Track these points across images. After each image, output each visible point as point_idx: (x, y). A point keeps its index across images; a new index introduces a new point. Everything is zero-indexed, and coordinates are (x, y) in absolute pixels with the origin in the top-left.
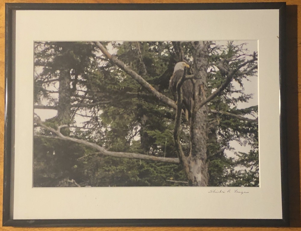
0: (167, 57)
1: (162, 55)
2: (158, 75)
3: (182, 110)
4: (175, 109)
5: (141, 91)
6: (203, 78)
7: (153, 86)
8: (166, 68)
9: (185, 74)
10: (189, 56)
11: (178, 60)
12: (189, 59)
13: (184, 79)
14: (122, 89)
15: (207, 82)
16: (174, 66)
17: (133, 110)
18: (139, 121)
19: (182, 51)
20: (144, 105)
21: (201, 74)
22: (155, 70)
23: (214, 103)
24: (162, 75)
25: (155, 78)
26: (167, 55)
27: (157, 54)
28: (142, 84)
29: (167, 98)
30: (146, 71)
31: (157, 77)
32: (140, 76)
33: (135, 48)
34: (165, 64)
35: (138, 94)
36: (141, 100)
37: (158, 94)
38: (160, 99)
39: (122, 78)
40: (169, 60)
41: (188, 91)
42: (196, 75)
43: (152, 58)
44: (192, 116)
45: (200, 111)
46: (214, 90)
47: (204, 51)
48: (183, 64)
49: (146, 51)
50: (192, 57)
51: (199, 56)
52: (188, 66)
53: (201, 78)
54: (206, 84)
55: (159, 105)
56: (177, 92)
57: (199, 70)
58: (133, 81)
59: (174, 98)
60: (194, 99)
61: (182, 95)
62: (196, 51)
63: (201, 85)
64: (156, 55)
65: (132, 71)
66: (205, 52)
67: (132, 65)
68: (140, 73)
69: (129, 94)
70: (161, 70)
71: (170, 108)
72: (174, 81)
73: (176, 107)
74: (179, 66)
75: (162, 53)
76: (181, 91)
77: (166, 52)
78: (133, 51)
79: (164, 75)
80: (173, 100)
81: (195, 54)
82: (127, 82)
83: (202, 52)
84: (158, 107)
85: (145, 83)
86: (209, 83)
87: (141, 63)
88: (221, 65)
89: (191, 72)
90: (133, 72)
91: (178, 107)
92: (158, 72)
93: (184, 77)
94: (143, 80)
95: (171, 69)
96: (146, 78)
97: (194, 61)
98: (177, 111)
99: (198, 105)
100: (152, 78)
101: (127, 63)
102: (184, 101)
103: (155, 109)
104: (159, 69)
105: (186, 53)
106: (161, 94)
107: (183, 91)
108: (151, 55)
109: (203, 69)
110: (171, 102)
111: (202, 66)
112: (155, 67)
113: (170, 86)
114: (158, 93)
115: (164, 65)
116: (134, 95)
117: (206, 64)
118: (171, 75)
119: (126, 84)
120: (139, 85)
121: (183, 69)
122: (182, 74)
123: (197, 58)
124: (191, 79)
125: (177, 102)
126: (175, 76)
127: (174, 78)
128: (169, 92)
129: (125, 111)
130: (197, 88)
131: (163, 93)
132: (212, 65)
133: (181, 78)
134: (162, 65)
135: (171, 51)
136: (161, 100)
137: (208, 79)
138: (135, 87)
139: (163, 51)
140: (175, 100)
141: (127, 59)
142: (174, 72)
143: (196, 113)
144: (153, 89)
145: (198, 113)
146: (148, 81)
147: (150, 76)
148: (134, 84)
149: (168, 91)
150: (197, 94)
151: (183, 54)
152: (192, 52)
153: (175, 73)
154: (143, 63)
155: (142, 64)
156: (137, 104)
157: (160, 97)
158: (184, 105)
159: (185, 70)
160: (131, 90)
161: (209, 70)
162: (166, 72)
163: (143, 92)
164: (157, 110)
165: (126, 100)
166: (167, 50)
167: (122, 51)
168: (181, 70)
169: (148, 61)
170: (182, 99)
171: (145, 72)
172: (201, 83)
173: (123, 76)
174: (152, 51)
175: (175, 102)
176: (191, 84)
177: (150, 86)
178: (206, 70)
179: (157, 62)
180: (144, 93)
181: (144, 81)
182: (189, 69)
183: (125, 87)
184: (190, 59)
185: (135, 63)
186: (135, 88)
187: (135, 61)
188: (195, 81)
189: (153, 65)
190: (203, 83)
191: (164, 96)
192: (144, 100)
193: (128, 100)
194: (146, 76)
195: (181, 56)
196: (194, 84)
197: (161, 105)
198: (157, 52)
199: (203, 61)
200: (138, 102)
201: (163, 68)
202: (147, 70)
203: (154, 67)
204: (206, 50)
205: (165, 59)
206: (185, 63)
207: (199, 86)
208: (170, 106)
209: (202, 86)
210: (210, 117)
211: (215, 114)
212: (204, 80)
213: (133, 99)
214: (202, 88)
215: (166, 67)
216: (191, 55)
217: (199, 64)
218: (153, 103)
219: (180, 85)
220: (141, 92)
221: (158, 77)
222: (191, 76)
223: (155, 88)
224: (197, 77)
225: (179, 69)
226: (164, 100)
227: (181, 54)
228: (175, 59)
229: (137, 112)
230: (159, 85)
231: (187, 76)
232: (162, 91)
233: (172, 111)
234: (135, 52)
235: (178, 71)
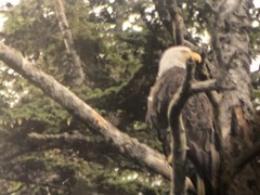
0: (138, 34)
1: (124, 28)
2: (115, 84)
3: (188, 180)
4: (166, 178)
5: (70, 130)
6: (239, 88)
7: (103, 115)
8: (138, 64)
9: (189, 78)
10: (199, 31)
11: (169, 42)
12: (198, 39)
13: (188, 92)
14: (16, 125)
15: (252, 99)
16: (159, 57)
17: (47, 185)
19: (180, 18)
20: (78, 169)
21: (234, 76)
22: (108, 70)
24: (125, 84)
25: (107, 91)
26: (138, 29)
27: (113, 26)
28: (72, 110)
29: (144, 146)
30: (83, 75)
31: (112, 89)
32: (66, 89)
33: (52, 13)
34: (135, 54)
35: (63, 138)
36: (70, 154)
37: (119, 137)
38: (122, 149)
39: (17, 96)
40: (145, 41)
41: (200, 125)
42: (220, 80)
43: (99, 40)
45: (236, 181)
47: (238, 17)
48: (184, 52)
49: (81, 19)
50: (206, 32)
51: (227, 29)
52: (198, 57)
53: (234, 89)
54: (250, 104)
55: (122, 169)
56: (169, 129)
57: (228, 67)
58: (47, 103)
59: (163, 146)
60: (218, 147)
61: (183, 137)
62: (217, 18)
63: (237, 106)
64: (110, 30)
65: (43, 74)
66: (242, 18)
67: (45, 59)
68: (68, 81)
69: (34, 139)
70: (123, 70)
71: (152, 175)
72: (160, 98)
73: (170, 171)
74: (173, 59)
75: (126, 25)
76: (182, 127)
77: (137, 21)
78: (47, 22)
79: (132, 83)
80: (161, 152)
81: (215, 25)
82: (31, 104)
83: (234, 19)
84: (120, 174)
85: (82, 107)
86: (257, 100)
87: (68, 51)
89: (206, 73)
90: (47, 77)
91: (176, 172)
92: (115, 75)
93: (187, 86)
94: (76, 98)
95: (151, 66)
96: (84, 92)
97: (213, 42)
98: (172, 184)
100: (99, 93)
101: (29, 54)
102: (191, 154)
103: (111, 181)
104: (119, 69)
105: (189, 22)
106: (127, 136)
108: (95, 32)
109: (239, 63)
110: (153, 157)
111: (235, 56)
112: (108, 62)
113: (151, 112)
114: (118, 133)
115: (131, 57)
116: (49, 140)
117: (246, 50)
118: (153, 84)
119: (29, 111)
120: (63, 114)
121: (184, 67)
122: (182, 78)
123: (220, 35)
124: (208, 91)
125: (171, 157)
126: (162, 85)
127: (160, 90)
128: (147, 130)
129: (24, 188)
130: (224, 117)
131: (132, 133)
133: (180, 89)
134: (125, 57)
135: (149, 18)
136: (127, 154)
137: (255, 91)
138: (51, 119)
139: (127, 19)
140: (165, 152)
141: (30, 42)
142: (160, 74)
143: (226, 186)
144: (103, 123)
145: (233, 186)
146: (88, 102)
147: (93, 88)
148: (49, 111)
149: (144, 126)
151: (182, 25)
152: (206, 20)
153: (164, 75)
154: (74, 52)
155: (70, 56)
156: (59, 167)
157: (124, 145)
158: (192, 166)
159: (189, 67)
160: (40, 127)
162: (137, 75)
163: (76, 132)
164: (115, 183)
165: (28, 158)
166: (138, 16)
167: (18, 23)
168: (178, 70)
169: (89, 48)
170: (185, 147)
171: (79, 76)
172: (235, 101)
173: (19, 89)
174: (99, 20)
175: (167, 156)
176: (208, 106)
177: (95, 114)
178: (246, 67)
179: (114, 50)
180: (77, 135)
181: (78, 101)
182: (199, 65)
183: (24, 119)
184: (201, 37)
185: (52, 54)
186: (53, 123)
187: (52, 47)
188: (217, 96)
189: (102, 56)
190: (242, 102)
191: (135, 140)
192: (79, 156)
193: (33, 157)
194: (84, 88)
195: (178, 31)
196: (216, 106)
197: (126, 168)
198: (111, 21)
199: (238, 43)
200: (61, 161)
201: (127, 66)
202: (84, 72)
203: (103, 62)
204: (242, 12)
205: (133, 40)
206: (187, 49)
207: (232, 109)
208: (153, 171)
209: (238, 111)
212: (243, 93)
213: (46, 154)
214: (238, 117)
215: (138, 61)
216: (203, 28)
217: (228, 51)
218: (104, 163)
219: (176, 110)
220: (71, 133)
221: (117, 89)
222: (206, 84)
223: (109, 120)
224: (224, 86)
225: (172, 66)
226: (136, 154)
227: (177, 25)
228: (159, 39)
229: (60, 192)
230: (119, 111)
231: (196, 85)
232: (128, 129)
233: (159, 183)
234: (52, 24)
235: (170, 71)
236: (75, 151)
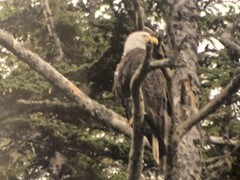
0: (108, 21)
1: (96, 16)
2: (88, 61)
3: (145, 139)
4: (127, 136)
5: (51, 97)
6: (188, 65)
7: (78, 86)
8: (107, 46)
9: (148, 57)
10: (157, 19)
11: (132, 28)
12: (156, 26)
13: (146, 69)
14: (8, 93)
15: (199, 74)
16: (124, 40)
17: (31, 141)
18: (46, 166)
19: (141, 9)
20: (56, 128)
22: (83, 49)
23: (216, 121)
24: (96, 61)
25: (82, 67)
26: (107, 17)
27: (87, 15)
28: (52, 81)
29: (110, 111)
30: (62, 53)
31: (86, 65)
32: (48, 65)
33: (38, 3)
34: (105, 37)
35: (45, 104)
36: (51, 117)
37: (90, 103)
38: (93, 113)
39: (9, 69)
40: (113, 26)
41: (156, 95)
42: (173, 59)
43: (76, 25)
44: (169, 153)
45: (184, 140)
46: (215, 93)
47: (189, 8)
48: (145, 36)
49: (62, 8)
50: (162, 20)
51: (180, 17)
52: (155, 40)
53: (184, 66)
54: (197, 79)
55: (92, 129)
56: (131, 98)
57: (179, 49)
58: (33, 75)
59: (126, 111)
60: (170, 113)
61: (142, 104)
62: (172, 9)
63: (186, 80)
64: (84, 17)
65: (30, 52)
66: (192, 9)
67: (32, 40)
68: (49, 58)
69: (22, 104)
70: (95, 50)
71: (116, 134)
72: (124, 73)
73: (131, 131)
74: (135, 41)
75: (98, 14)
76: (142, 96)
77: (106, 11)
78: (34, 11)
79: (102, 59)
80: (124, 116)
81: (170, 14)
82: (20, 77)
83: (185, 10)
84: (90, 133)
85: (61, 79)
86: (202, 76)
87: (51, 34)
88: (226, 36)
89: (162, 53)
90: (33, 54)
91: (136, 131)
92: (88, 54)
93: (146, 63)
94: (56, 72)
95: (117, 47)
96: (63, 68)
97: (168, 29)
98: (132, 141)
99: (180, 127)
100: (75, 68)
101: (19, 36)
102: (148, 118)
103: (83, 138)
104: (91, 49)
105: (149, 12)
106: (97, 103)
107: (146, 94)
108: (72, 19)
109: (189, 46)
110: (118, 120)
111: (185, 40)
112: (83, 43)
113: (116, 84)
114: (89, 100)
115: (101, 40)
116: (34, 105)
117: (195, 36)
118: (119, 61)
119: (18, 82)
120: (46, 85)
121: (144, 48)
122: (143, 57)
123: (173, 23)
124: (163, 68)
125: (132, 120)
126: (126, 63)
128: (113, 99)
129: (13, 144)
130: (176, 89)
131: (101, 101)
132: (207, 36)
133: (141, 66)
134: (96, 39)
135: (116, 8)
136: (96, 117)
137: (200, 68)
138: (36, 88)
139: (98, 9)
141: (20, 26)
142: (124, 54)
143: (175, 144)
144: (78, 92)
145: (181, 144)
146: (65, 75)
147: (70, 64)
148: (35, 82)
149: (111, 95)
150: (176, 100)
151: (143, 14)
152: (163, 11)
153: (128, 55)
154: (55, 35)
155: (52, 38)
156: (41, 127)
157: (94, 110)
158: (149, 127)
159: (148, 49)
160: (27, 95)
161: (201, 49)
162: (106, 54)
163: (56, 99)
164: (86, 140)
165: (17, 119)
166: (108, 7)
167: (10, 11)
168: (139, 50)
169: (66, 31)
170: (144, 112)
171: (59, 54)
172: (185, 76)
173: (10, 64)
174: (76, 10)
175: (129, 119)
176: (163, 80)
177: (71, 85)
178: (194, 49)
179: (87, 33)
180: (56, 101)
181: (57, 74)
182: (156, 47)
183: (14, 88)
184: (159, 24)
185: (37, 36)
186: (37, 91)
187: (38, 31)
188: (170, 72)
189: (78, 38)
190: (190, 77)
191: (104, 106)
192: (58, 118)
193: (20, 119)
194: (63, 64)
195: (140, 19)
196: (169, 80)
197: (96, 128)
198: (87, 10)
199: (188, 30)
200: (43, 122)
201: (98, 47)
202: (63, 50)
203: (78, 43)
204: (192, 5)
205: (103, 26)
206: (147, 34)
207: (182, 83)
208: (117, 131)
209: (187, 84)
210: (208, 154)
211: (220, 146)
212: (191, 70)
213: (31, 116)
214: (187, 89)
215: (107, 43)
216: (160, 17)
217: (180, 36)
218: (78, 124)
219: (137, 83)
220: (52, 100)
221: (89, 65)
222: (162, 62)
223: (83, 90)
224: (176, 64)
225: (134, 47)
226: (104, 117)
227: (140, 14)
228: (125, 25)
229: (42, 147)
230: (91, 83)
231: (153, 63)
232: (98, 97)
233: (121, 140)
234: (38, 13)
235: (133, 51)
236: (55, 114)
